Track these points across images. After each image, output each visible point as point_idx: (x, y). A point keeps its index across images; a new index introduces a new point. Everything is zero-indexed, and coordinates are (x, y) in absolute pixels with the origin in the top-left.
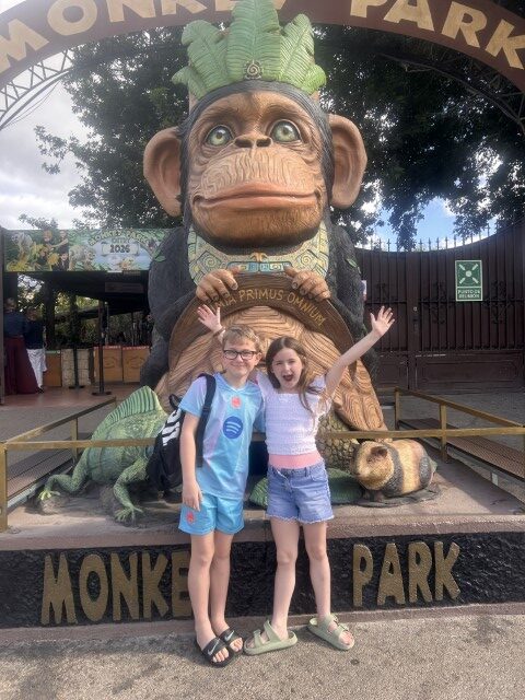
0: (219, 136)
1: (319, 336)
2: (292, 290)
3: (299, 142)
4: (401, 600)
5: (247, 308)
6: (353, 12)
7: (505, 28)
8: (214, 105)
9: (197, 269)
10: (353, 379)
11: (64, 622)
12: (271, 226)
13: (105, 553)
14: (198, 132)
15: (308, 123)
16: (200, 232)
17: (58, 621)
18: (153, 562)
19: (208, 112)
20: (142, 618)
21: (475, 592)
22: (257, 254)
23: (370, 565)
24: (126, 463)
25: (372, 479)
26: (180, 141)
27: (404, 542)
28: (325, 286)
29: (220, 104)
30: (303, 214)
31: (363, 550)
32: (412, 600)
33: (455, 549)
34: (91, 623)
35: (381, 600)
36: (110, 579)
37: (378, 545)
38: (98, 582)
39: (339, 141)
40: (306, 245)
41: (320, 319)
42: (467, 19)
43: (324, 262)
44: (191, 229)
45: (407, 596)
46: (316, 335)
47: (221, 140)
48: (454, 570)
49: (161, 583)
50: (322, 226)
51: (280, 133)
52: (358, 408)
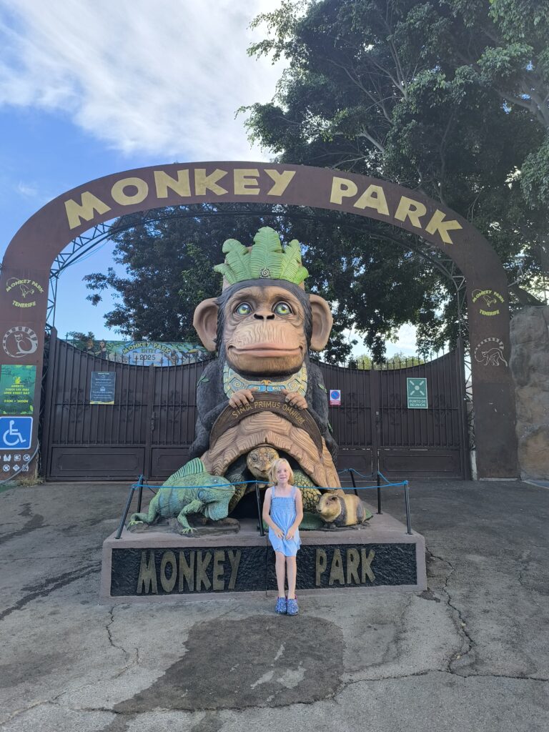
0: (244, 309)
1: (301, 430)
2: (286, 403)
3: (291, 315)
4: (342, 582)
5: (258, 413)
6: (332, 200)
7: (439, 215)
8: (242, 291)
9: (229, 388)
10: (320, 457)
11: (150, 593)
12: (274, 366)
13: (176, 551)
14: (231, 306)
15: (296, 304)
16: (231, 366)
17: (147, 592)
18: (203, 557)
19: (236, 295)
20: (195, 591)
21: (384, 579)
22: (265, 381)
23: (325, 562)
24: (185, 503)
25: (328, 515)
26: (218, 307)
27: (344, 548)
28: (304, 400)
29: (246, 291)
30: (292, 360)
31: (322, 553)
32: (348, 583)
33: (372, 553)
34: (166, 593)
35: (331, 583)
36: (178, 567)
37: (330, 549)
38: (172, 568)
39: (315, 310)
40: (294, 376)
41: (301, 420)
42: (413, 208)
43: (304, 386)
44: (226, 364)
45: (346, 580)
46: (299, 429)
47: (246, 311)
48: (372, 565)
49: (207, 570)
50: (304, 365)
51: (280, 309)
52: (323, 474)
